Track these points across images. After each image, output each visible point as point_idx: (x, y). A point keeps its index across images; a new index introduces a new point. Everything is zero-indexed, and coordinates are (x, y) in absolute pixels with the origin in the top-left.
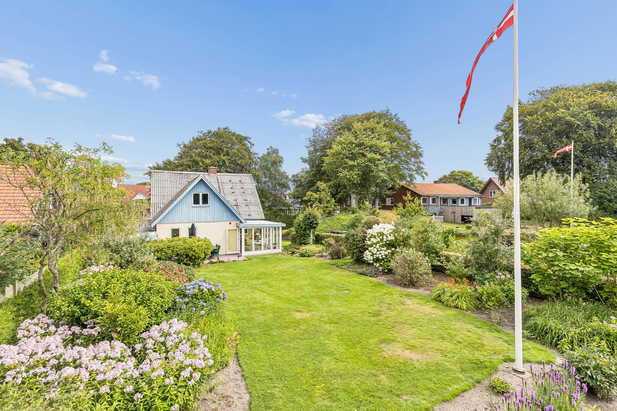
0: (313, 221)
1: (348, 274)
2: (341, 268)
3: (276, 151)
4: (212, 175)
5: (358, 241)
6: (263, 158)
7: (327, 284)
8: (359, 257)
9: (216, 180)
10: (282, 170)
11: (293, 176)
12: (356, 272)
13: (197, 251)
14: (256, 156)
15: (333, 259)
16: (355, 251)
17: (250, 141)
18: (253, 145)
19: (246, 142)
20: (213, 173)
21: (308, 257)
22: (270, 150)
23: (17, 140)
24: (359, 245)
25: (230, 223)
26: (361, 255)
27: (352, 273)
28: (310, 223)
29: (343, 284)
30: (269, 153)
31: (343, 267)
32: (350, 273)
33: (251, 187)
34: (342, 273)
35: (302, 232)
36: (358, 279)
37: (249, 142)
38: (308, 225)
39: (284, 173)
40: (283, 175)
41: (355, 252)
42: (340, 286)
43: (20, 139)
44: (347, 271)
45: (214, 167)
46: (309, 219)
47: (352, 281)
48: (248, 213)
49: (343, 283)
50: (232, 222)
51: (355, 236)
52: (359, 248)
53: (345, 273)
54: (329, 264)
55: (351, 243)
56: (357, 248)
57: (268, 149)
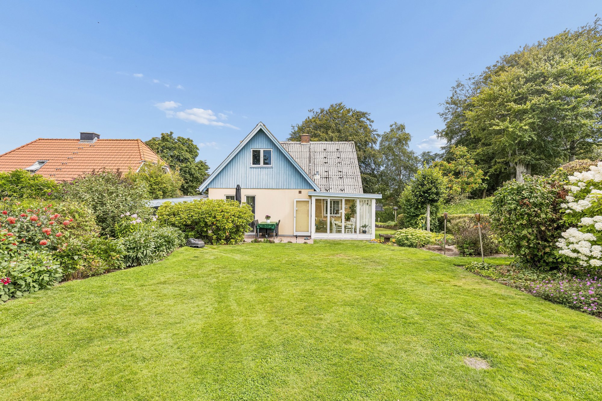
0: (430, 189)
1: (496, 291)
2: (478, 274)
3: (402, 128)
4: (304, 143)
5: (535, 205)
6: (386, 137)
7: (411, 312)
8: (538, 250)
9: (308, 149)
10: (409, 150)
11: (424, 154)
12: (529, 290)
13: (219, 217)
14: (374, 133)
15: (463, 253)
16: (525, 232)
17: (369, 117)
18: (373, 122)
19: (365, 120)
20: (306, 141)
21: (409, 246)
22: (394, 126)
23: (169, 133)
24: (537, 215)
25: (300, 192)
26: (545, 247)
27: (513, 292)
28: (424, 192)
29: (470, 325)
30: (392, 130)
31: (484, 273)
32: (503, 291)
33: (351, 156)
34: (477, 287)
35: (412, 210)
36: (535, 316)
37: (368, 119)
38: (421, 196)
39: (412, 153)
40: (410, 156)
41: (525, 237)
42: (457, 328)
43: (171, 133)
44: (496, 285)
45: (307, 134)
46: (423, 185)
47: (512, 318)
48: (341, 187)
49: (473, 318)
50: (302, 191)
51: (525, 193)
52: (538, 224)
53: (489, 288)
54: (449, 262)
55: (510, 212)
56: (530, 224)
57: (391, 126)
